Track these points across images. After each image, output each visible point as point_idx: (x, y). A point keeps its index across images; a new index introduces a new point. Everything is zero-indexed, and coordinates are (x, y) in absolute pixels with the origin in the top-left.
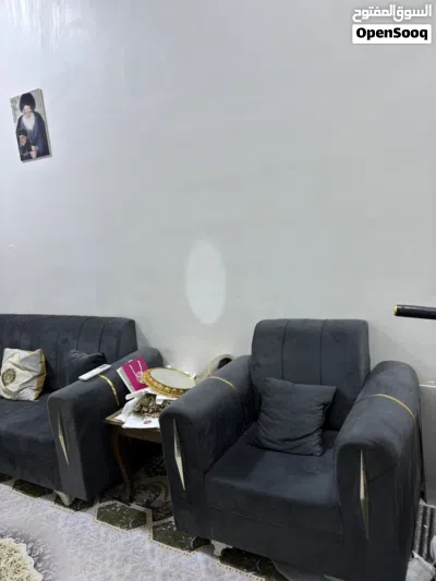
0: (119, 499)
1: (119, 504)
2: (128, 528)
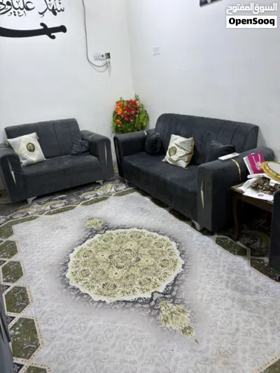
0: (230, 237)
1: (229, 239)
2: (235, 254)
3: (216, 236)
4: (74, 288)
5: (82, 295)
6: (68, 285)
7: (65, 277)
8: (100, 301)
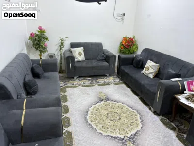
0: (168, 119)
2: (169, 129)
3: (161, 117)
4: (89, 124)
5: (93, 128)
6: (87, 122)
7: (86, 118)
8: (100, 133)
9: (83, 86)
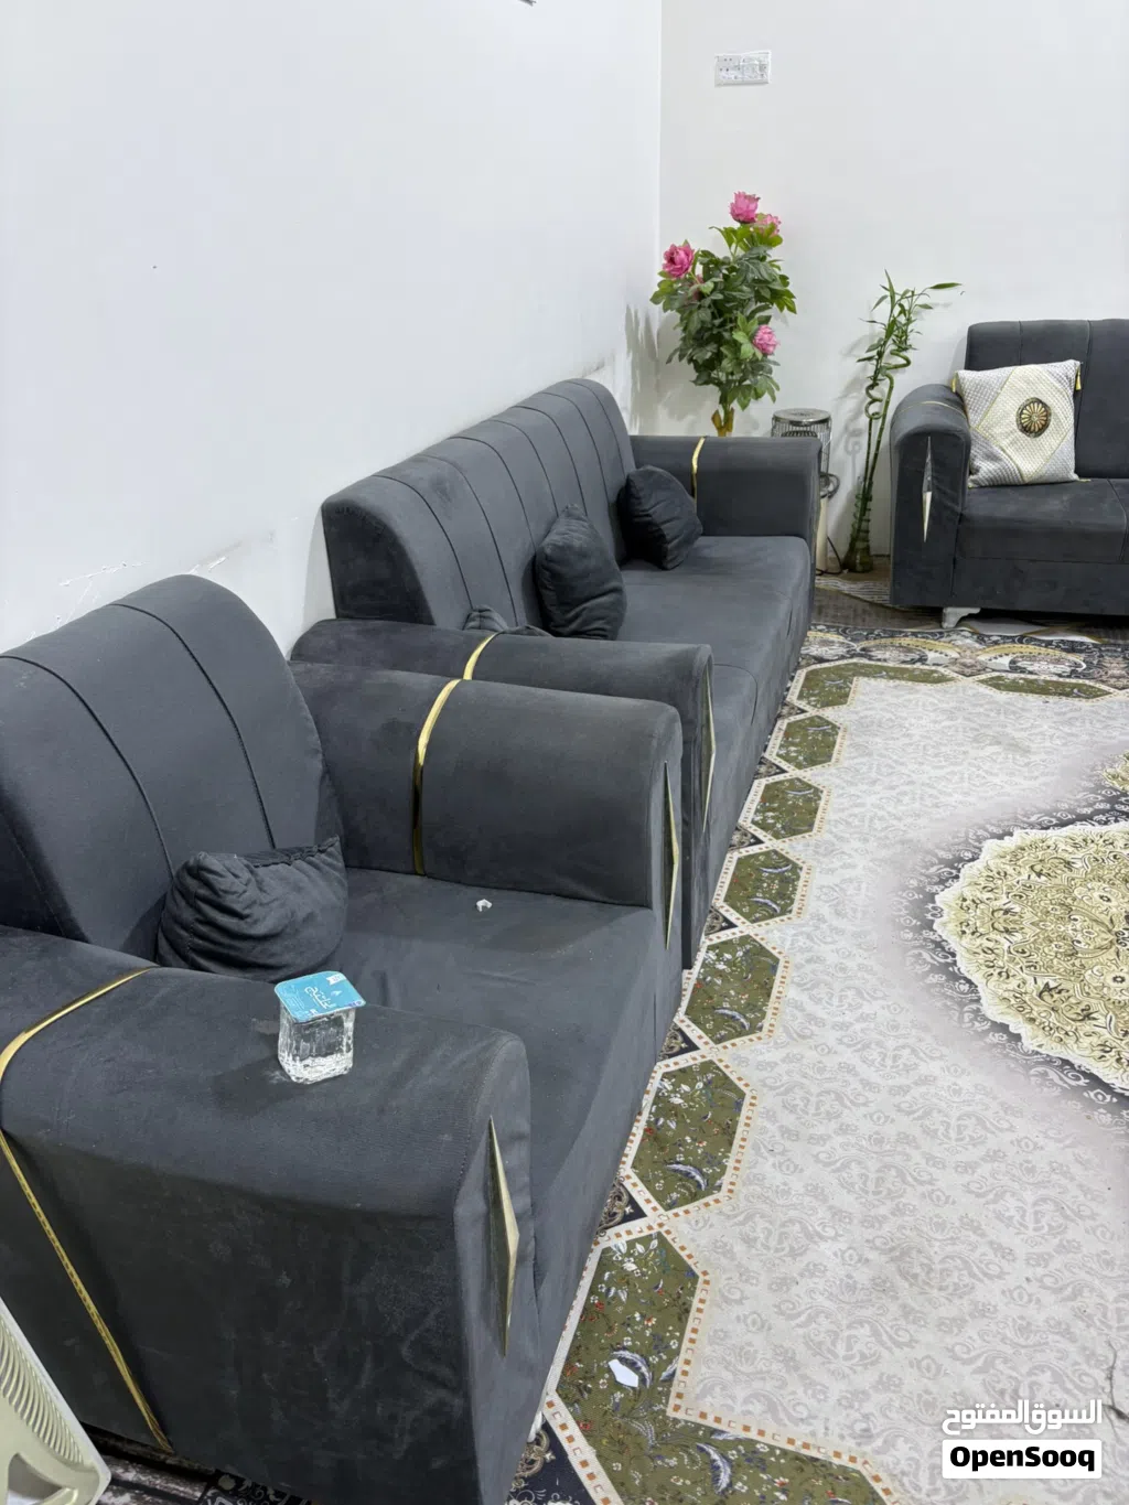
4: (939, 945)
5: (956, 977)
6: (929, 925)
7: (931, 897)
8: (1004, 1028)
9: (996, 683)
